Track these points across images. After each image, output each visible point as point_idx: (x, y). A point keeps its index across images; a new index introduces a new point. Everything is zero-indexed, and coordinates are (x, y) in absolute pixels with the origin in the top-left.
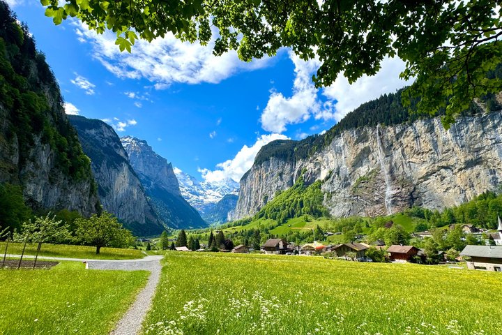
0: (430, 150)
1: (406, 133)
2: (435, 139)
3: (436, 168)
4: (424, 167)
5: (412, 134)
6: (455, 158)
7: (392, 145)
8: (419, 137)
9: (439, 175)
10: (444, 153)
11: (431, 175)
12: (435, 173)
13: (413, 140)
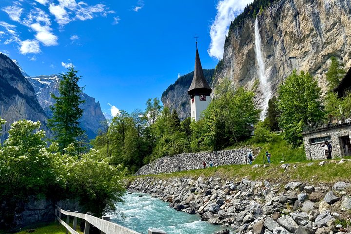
0: (312, 30)
1: (283, 12)
2: (317, 11)
3: (320, 60)
4: (305, 63)
5: (291, 11)
6: (343, 36)
7: (272, 38)
8: (299, 14)
9: (324, 70)
10: (329, 30)
11: (315, 73)
12: (320, 68)
13: (292, 22)
